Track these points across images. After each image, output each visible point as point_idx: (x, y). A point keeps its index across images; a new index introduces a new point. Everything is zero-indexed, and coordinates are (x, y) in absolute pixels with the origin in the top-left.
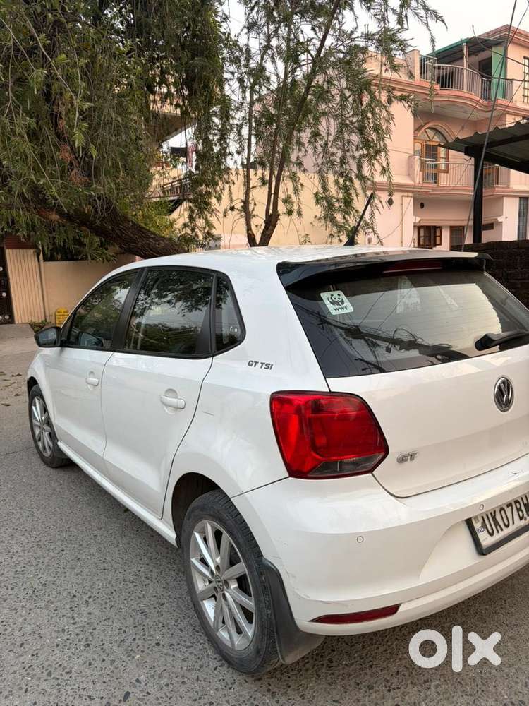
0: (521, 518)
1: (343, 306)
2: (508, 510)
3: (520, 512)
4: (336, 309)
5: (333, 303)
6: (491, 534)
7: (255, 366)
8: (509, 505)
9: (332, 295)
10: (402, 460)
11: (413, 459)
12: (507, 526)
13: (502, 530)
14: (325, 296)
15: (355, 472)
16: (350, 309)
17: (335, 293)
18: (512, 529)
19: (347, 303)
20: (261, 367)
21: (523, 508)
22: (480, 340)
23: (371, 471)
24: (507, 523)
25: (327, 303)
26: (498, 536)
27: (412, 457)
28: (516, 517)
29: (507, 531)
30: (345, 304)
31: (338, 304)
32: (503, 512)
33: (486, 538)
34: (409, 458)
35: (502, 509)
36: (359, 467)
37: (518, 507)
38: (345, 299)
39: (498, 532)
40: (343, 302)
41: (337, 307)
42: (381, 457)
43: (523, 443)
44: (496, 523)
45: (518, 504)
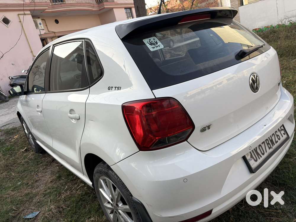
0: (270, 148)
1: (157, 45)
2: (263, 146)
3: (269, 145)
4: (153, 48)
5: (151, 44)
6: (256, 161)
7: (112, 90)
8: (263, 143)
9: (150, 40)
10: (203, 130)
11: (209, 129)
12: (263, 154)
13: (261, 157)
14: (146, 41)
15: (177, 142)
16: (162, 46)
17: (152, 39)
18: (266, 155)
19: (159, 43)
20: (115, 90)
21: (270, 143)
22: (238, 54)
23: (186, 140)
24: (263, 153)
25: (148, 45)
26: (260, 161)
27: (209, 127)
28: (267, 148)
29: (264, 157)
30: (158, 44)
31: (154, 44)
32: (260, 147)
33: (254, 164)
34: (207, 128)
35: (260, 145)
36: (179, 139)
37: (268, 142)
38: (158, 41)
39: (259, 158)
40: (157, 43)
41: (153, 46)
42: (190, 131)
43: (266, 108)
44: (258, 154)
45: (267, 141)
